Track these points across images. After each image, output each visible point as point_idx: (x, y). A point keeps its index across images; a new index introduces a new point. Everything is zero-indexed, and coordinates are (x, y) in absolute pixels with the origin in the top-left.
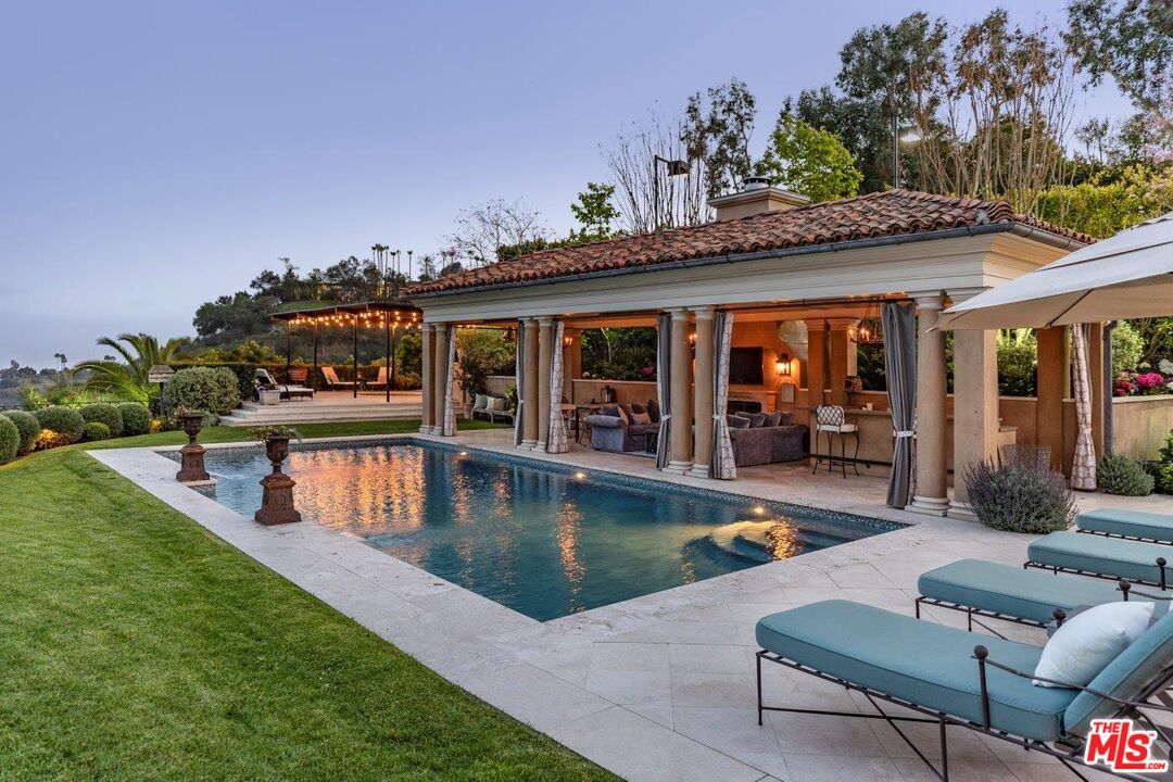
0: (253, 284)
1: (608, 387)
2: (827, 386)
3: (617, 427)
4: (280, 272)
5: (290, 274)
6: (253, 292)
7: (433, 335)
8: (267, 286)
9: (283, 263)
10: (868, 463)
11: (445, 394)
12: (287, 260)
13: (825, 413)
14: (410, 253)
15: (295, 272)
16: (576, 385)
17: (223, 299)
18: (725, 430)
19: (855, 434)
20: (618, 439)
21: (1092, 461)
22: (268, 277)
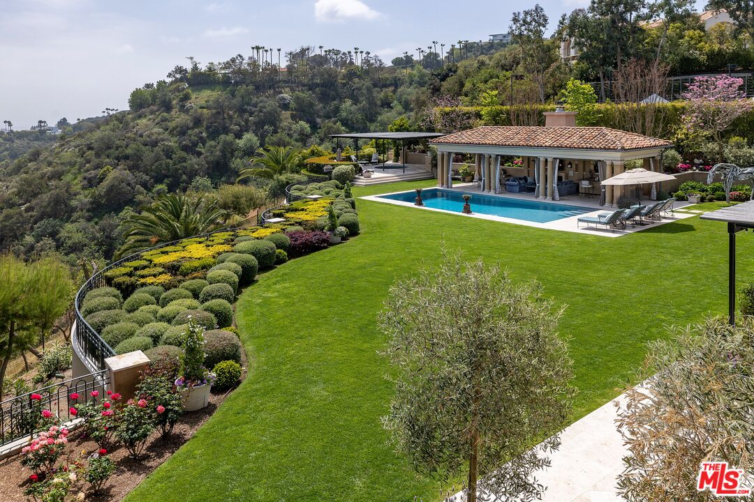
0: (170, 75)
2: (584, 171)
3: (517, 186)
4: (188, 66)
5: (195, 68)
6: (168, 80)
7: (443, 155)
8: (178, 76)
9: (189, 61)
10: (596, 195)
11: (448, 174)
12: (191, 58)
13: (584, 182)
14: (279, 50)
15: (199, 66)
17: (148, 86)
18: (556, 189)
19: (593, 187)
20: (517, 189)
21: (655, 193)
22: (179, 70)
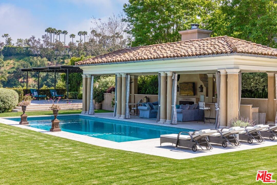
1: (146, 97)
7: (86, 79)
11: (90, 100)
16: (135, 96)
18: (175, 110)
19: (209, 110)
